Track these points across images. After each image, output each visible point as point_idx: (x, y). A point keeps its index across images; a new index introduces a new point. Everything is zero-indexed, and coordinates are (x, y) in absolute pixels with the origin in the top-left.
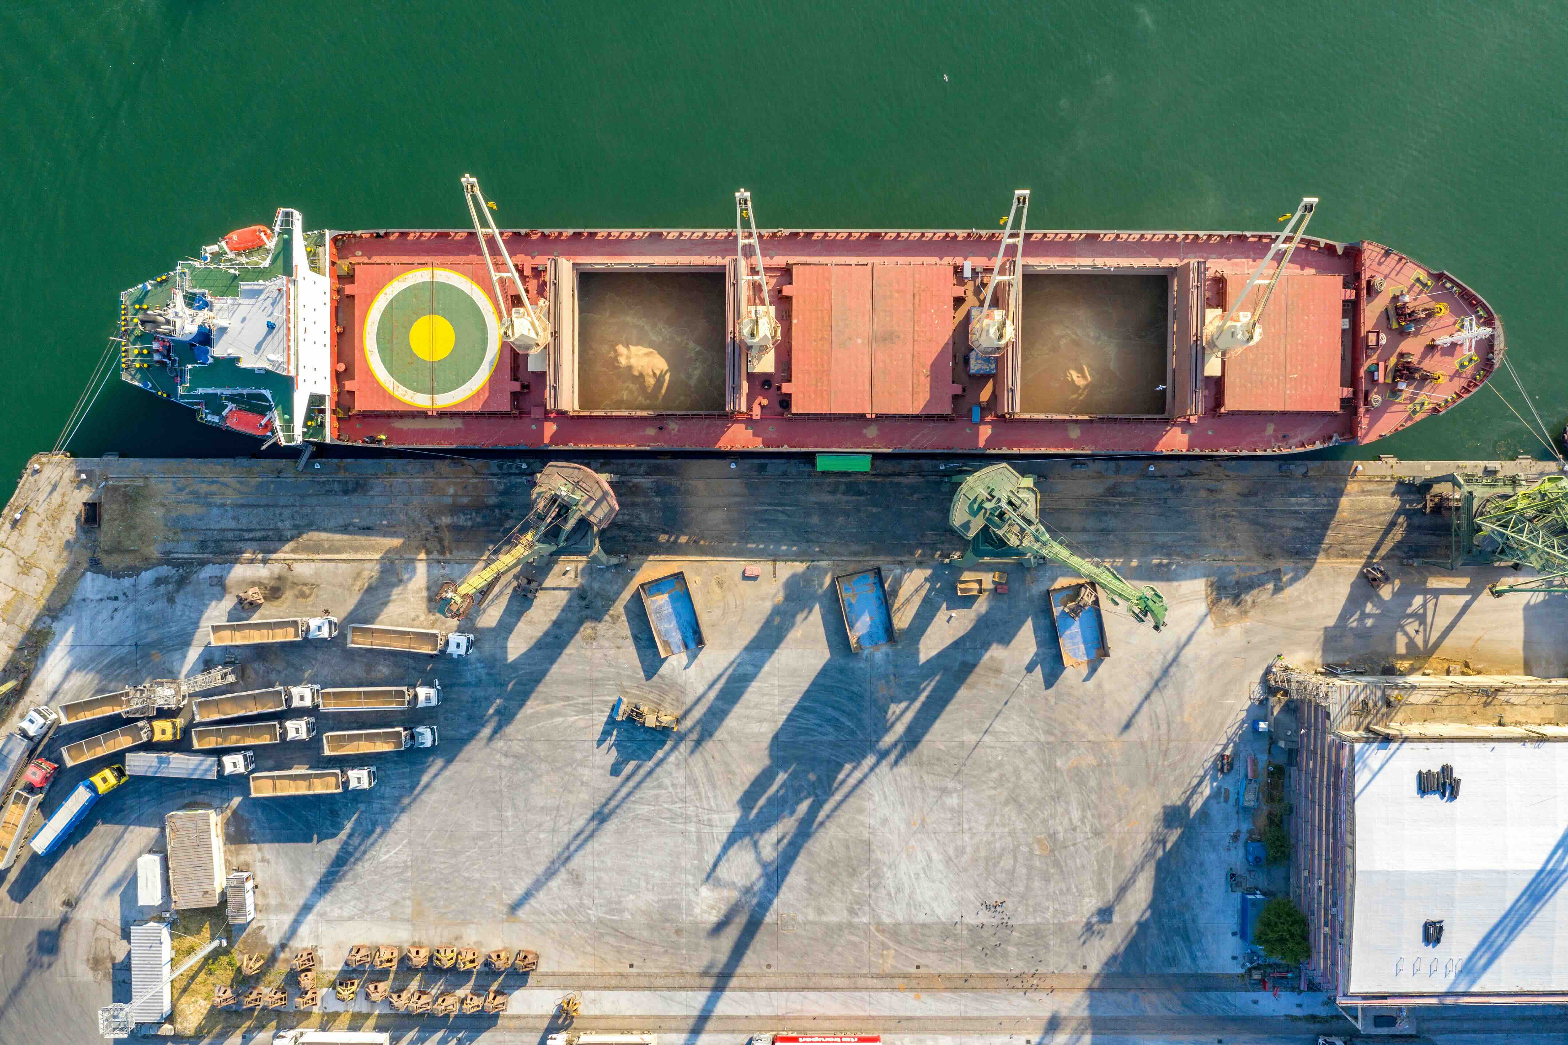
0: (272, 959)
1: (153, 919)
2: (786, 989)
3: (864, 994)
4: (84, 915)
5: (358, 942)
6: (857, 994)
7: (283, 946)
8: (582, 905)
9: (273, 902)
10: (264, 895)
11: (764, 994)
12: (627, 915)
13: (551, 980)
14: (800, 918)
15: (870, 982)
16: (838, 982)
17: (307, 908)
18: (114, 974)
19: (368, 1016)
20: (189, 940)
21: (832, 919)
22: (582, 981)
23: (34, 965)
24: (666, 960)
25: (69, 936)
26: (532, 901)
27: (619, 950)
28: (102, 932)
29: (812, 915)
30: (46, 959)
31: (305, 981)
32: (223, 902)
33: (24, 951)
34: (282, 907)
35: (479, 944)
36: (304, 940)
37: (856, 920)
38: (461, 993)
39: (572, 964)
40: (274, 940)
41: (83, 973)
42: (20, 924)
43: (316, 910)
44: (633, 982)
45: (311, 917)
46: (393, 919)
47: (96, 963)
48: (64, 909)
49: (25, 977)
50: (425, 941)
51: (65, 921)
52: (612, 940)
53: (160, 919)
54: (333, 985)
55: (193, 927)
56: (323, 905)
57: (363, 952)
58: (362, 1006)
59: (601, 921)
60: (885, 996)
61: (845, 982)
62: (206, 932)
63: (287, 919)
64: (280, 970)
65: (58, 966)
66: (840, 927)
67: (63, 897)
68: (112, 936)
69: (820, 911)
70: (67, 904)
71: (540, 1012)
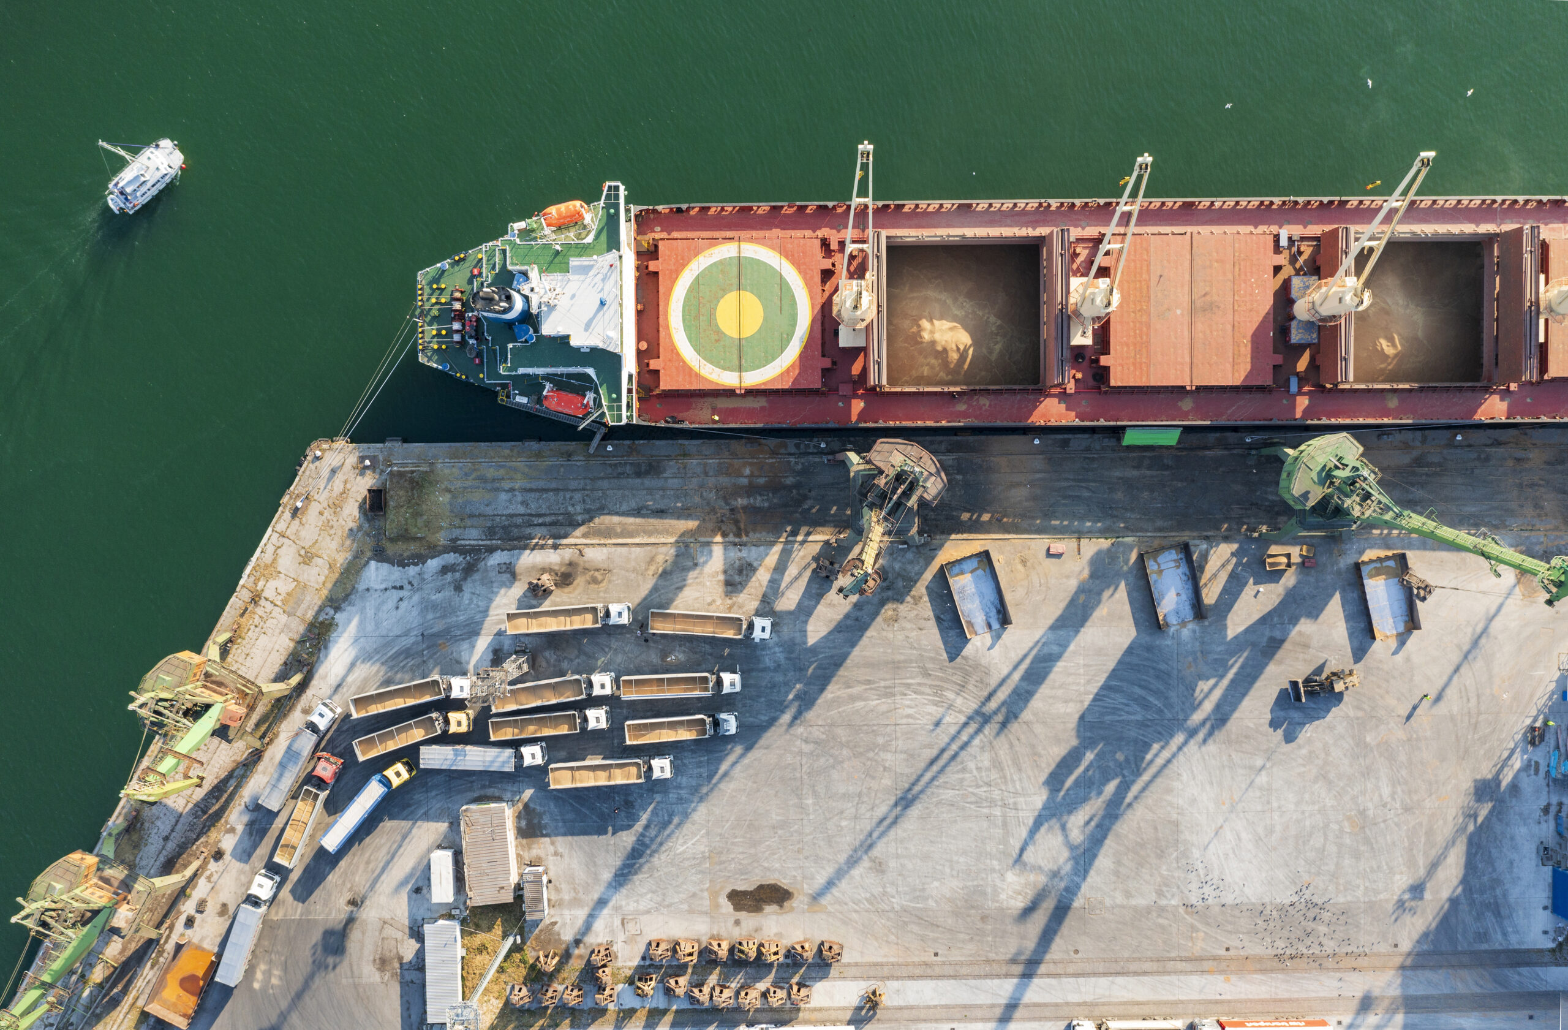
0: (566, 956)
1: (442, 917)
2: (1095, 974)
3: (1173, 978)
4: (370, 914)
5: (654, 936)
6: (1166, 978)
7: (577, 942)
8: (885, 893)
9: (567, 897)
10: (558, 890)
11: (1072, 980)
12: (931, 903)
13: (853, 971)
14: (1108, 902)
15: (1180, 965)
16: (1147, 966)
17: (602, 903)
18: (402, 975)
19: (664, 1012)
20: (481, 938)
21: (1140, 902)
22: (886, 971)
23: (319, 966)
24: (971, 948)
25: (355, 935)
26: (835, 891)
27: (923, 938)
28: (389, 931)
29: (1120, 899)
30: (331, 960)
31: (605, 976)
32: (519, 898)
33: (308, 953)
34: (576, 902)
35: (779, 935)
36: (598, 936)
37: (1163, 902)
38: (762, 986)
39: (876, 953)
40: (568, 936)
41: (370, 974)
42: (303, 925)
43: (611, 904)
44: (938, 970)
45: (606, 912)
46: (691, 911)
47: (382, 963)
48: (350, 908)
49: (311, 977)
50: (724, 934)
51: (350, 920)
52: (915, 928)
53: (450, 917)
54: (631, 981)
55: (484, 924)
56: (619, 899)
57: (663, 946)
58: (661, 1002)
59: (905, 910)
60: (1195, 980)
61: (1154, 966)
62: (498, 930)
63: (582, 914)
64: (576, 965)
65: (343, 968)
66: (1148, 910)
67: (348, 896)
68: (399, 935)
69: (1128, 894)
70: (353, 903)
71: (843, 1004)
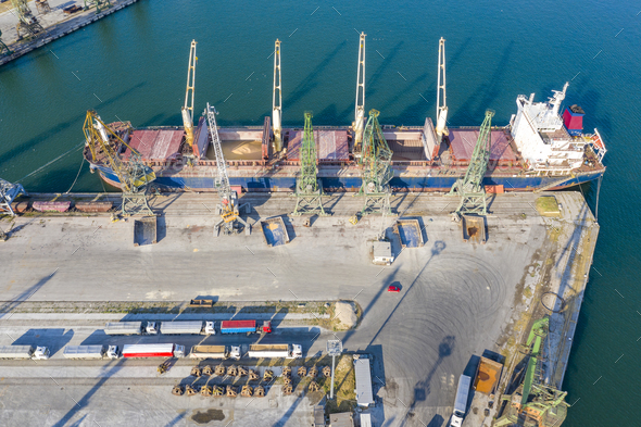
0: (306, 390)
1: (366, 408)
2: (57, 379)
4: (402, 410)
5: (263, 399)
7: (300, 396)
8: (146, 418)
9: (305, 418)
10: (309, 421)
11: (69, 376)
12: (124, 413)
13: (170, 382)
14: (38, 412)
15: (16, 382)
16: (32, 382)
17: (288, 415)
18: (384, 381)
19: (261, 365)
20: (347, 398)
21: (21, 411)
22: (155, 381)
23: (426, 384)
24: (111, 392)
25: (409, 396)
26: (171, 420)
27: (133, 396)
28: (392, 401)
29: (32, 413)
30: (420, 387)
32: (327, 417)
33: (432, 390)
34: (301, 415)
35: (202, 399)
36: (289, 400)
37: (11, 411)
38: (214, 375)
39: (158, 390)
40: (305, 399)
41: (399, 381)
42: (435, 404)
43: (283, 414)
44: (130, 381)
45: (286, 410)
46: (244, 410)
47: (394, 386)
48: (413, 412)
49: (429, 378)
50: (229, 399)
51: (413, 406)
52: (135, 401)
53: (363, 408)
54: (276, 378)
55: (346, 405)
56: (279, 417)
57: (257, 393)
58: (263, 369)
59: (138, 410)
61: (28, 382)
62: (339, 401)
63: (298, 409)
64: (301, 386)
65: (413, 384)
66: (20, 407)
67: (414, 418)
68: (387, 399)
69: (27, 415)
70: (412, 415)
71: (178, 368)
